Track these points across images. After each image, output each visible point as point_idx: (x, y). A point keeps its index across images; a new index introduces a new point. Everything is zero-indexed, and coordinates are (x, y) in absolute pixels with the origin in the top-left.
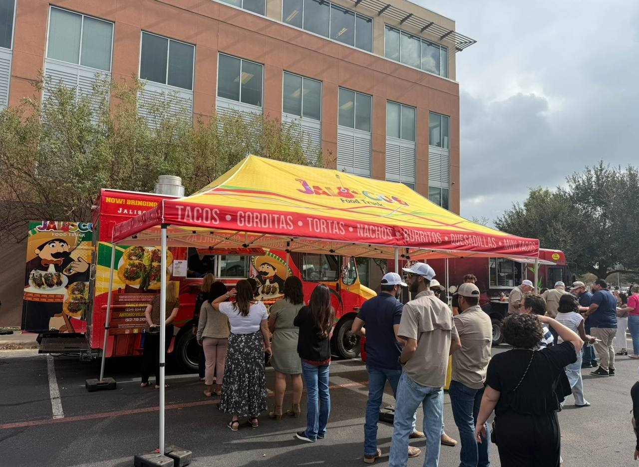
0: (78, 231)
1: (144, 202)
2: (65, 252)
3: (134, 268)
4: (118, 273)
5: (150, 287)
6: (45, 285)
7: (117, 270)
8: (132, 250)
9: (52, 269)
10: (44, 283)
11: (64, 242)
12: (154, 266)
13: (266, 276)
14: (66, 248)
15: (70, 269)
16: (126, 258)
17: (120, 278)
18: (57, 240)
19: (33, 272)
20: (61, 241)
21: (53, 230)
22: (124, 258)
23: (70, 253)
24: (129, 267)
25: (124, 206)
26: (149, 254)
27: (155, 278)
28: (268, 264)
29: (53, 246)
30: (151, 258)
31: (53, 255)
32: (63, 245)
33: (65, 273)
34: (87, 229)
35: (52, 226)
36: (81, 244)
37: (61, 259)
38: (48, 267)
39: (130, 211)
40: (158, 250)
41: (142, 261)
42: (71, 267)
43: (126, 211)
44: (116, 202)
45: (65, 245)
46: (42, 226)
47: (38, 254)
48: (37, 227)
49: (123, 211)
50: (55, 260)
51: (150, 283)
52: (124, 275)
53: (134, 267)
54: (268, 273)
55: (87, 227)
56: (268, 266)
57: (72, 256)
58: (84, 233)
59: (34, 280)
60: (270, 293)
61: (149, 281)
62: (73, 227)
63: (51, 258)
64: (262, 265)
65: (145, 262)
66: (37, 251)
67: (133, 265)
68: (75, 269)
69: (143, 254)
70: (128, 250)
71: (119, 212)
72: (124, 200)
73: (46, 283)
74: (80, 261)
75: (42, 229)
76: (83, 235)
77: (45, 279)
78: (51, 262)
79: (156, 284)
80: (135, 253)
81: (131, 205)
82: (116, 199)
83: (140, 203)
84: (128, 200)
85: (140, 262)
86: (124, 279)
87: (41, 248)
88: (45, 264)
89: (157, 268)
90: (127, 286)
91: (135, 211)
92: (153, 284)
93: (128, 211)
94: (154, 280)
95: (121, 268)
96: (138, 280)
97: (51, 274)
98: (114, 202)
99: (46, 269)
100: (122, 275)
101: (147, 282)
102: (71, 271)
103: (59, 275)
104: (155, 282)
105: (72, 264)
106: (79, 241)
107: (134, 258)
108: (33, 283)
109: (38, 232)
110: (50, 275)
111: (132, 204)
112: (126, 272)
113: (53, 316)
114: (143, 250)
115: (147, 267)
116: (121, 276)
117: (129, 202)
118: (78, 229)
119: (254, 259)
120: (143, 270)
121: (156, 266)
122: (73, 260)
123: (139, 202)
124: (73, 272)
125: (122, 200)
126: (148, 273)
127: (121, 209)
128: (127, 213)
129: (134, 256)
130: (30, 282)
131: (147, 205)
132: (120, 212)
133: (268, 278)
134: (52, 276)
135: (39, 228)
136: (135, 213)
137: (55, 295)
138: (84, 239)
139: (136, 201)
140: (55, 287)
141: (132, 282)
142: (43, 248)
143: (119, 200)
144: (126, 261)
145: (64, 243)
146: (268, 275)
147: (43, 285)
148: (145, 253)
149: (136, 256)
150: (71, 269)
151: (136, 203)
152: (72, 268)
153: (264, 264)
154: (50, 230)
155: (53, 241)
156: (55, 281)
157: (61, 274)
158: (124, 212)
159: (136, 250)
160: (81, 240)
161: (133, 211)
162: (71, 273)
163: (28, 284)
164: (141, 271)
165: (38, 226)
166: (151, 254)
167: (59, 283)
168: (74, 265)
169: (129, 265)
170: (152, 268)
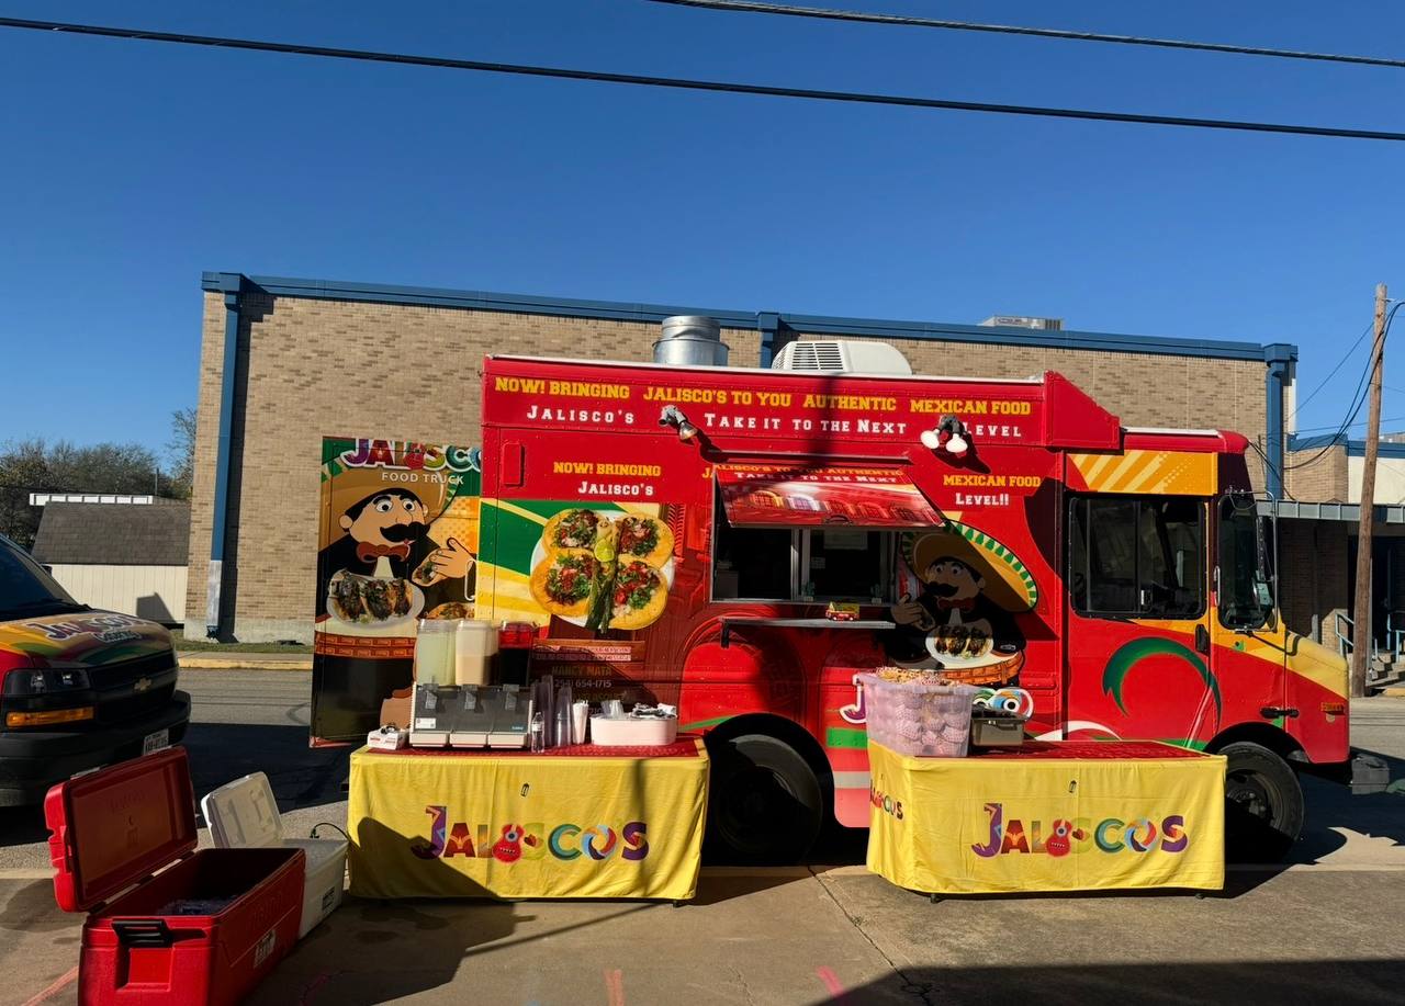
0: (446, 467)
1: (594, 386)
2: (415, 525)
3: (573, 571)
4: (532, 583)
5: (613, 624)
6: (368, 615)
7: (529, 574)
8: (566, 520)
9: (384, 570)
10: (365, 606)
11: (413, 497)
12: (623, 566)
13: (951, 599)
14: (418, 515)
15: (428, 571)
16: (550, 541)
17: (535, 596)
18: (395, 491)
19: (338, 577)
20: (405, 494)
21: (383, 463)
22: (545, 542)
23: (427, 528)
24: (559, 568)
25: (545, 400)
26: (611, 532)
27: (627, 597)
28: (957, 562)
29: (385, 508)
30: (614, 543)
31: (386, 533)
32: (409, 507)
33: (417, 581)
34: (466, 464)
35: (380, 453)
36: (454, 504)
37: (407, 543)
38: (376, 563)
39: (560, 412)
40: (635, 520)
41: (592, 550)
42: (432, 564)
43: (547, 414)
44: (521, 388)
45: (415, 504)
46: (355, 454)
47: (347, 530)
48: (342, 454)
49: (540, 412)
50: (391, 544)
51: (615, 612)
52: (547, 590)
53: (572, 566)
54: (955, 590)
55: (468, 459)
56: (958, 568)
57: (432, 535)
58: (461, 474)
59: (340, 598)
60: (965, 652)
61: (612, 607)
62: (432, 459)
63: (379, 540)
64: (936, 563)
65: (599, 554)
66: (346, 521)
67: (569, 563)
68: (440, 569)
69: (595, 531)
70: (556, 519)
71: (529, 416)
72: (543, 383)
73: (370, 607)
74: (452, 549)
75: (356, 460)
76: (459, 480)
77: (366, 597)
78: (382, 550)
79: (629, 614)
80: (574, 527)
81: (559, 396)
82: (523, 381)
83: (584, 390)
84: (552, 383)
85: (587, 551)
86: (548, 599)
87: (354, 512)
88: (367, 558)
89: (631, 569)
90: (554, 618)
91: (572, 412)
92: (621, 615)
93: (554, 414)
94: (625, 602)
95: (537, 569)
96: (585, 604)
97: (381, 582)
98: (516, 389)
99: (370, 569)
100: (542, 588)
101: (607, 608)
102: (432, 575)
103: (403, 586)
104: (628, 608)
105: (432, 556)
106: (449, 495)
107: (570, 541)
108: (336, 608)
109: (345, 468)
110: (378, 587)
111: (563, 393)
112: (552, 581)
113: (389, 697)
114: (594, 521)
115: (606, 567)
116: (539, 589)
117: (559, 388)
118: (446, 463)
119: (908, 544)
120: (594, 576)
121: (628, 565)
122: (437, 547)
123: (581, 385)
124: (436, 578)
125: (538, 382)
126: (609, 585)
127: (535, 408)
128: (550, 417)
129: (571, 537)
130: (331, 604)
131: (604, 395)
132: (533, 416)
133: (957, 603)
134: (385, 587)
135: (348, 458)
136: (572, 418)
137: (393, 639)
138: (461, 491)
139: (575, 385)
140: (393, 618)
141: (568, 607)
142: (361, 512)
143: (530, 382)
144: (550, 551)
145: (413, 500)
146: (959, 596)
147: (364, 613)
148: (598, 528)
149: (577, 536)
150: (431, 570)
151: (575, 389)
152: (434, 568)
153: (942, 561)
154: (377, 463)
155: (384, 495)
156: (393, 602)
157: (406, 582)
158: (544, 417)
159: (577, 520)
160: (453, 492)
161: (566, 414)
162: (430, 579)
163: (325, 611)
164: (590, 578)
165: (346, 453)
166: (615, 530)
167: (403, 608)
168: (439, 560)
169: (560, 562)
170: (617, 570)
